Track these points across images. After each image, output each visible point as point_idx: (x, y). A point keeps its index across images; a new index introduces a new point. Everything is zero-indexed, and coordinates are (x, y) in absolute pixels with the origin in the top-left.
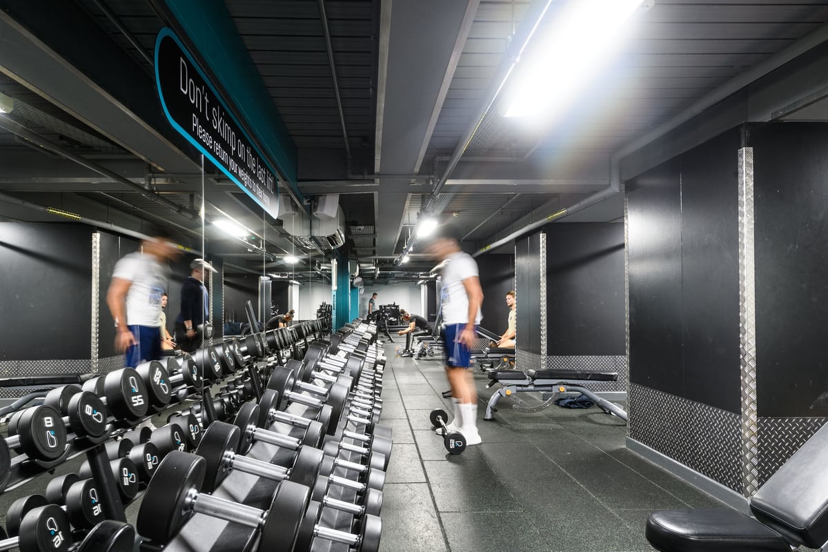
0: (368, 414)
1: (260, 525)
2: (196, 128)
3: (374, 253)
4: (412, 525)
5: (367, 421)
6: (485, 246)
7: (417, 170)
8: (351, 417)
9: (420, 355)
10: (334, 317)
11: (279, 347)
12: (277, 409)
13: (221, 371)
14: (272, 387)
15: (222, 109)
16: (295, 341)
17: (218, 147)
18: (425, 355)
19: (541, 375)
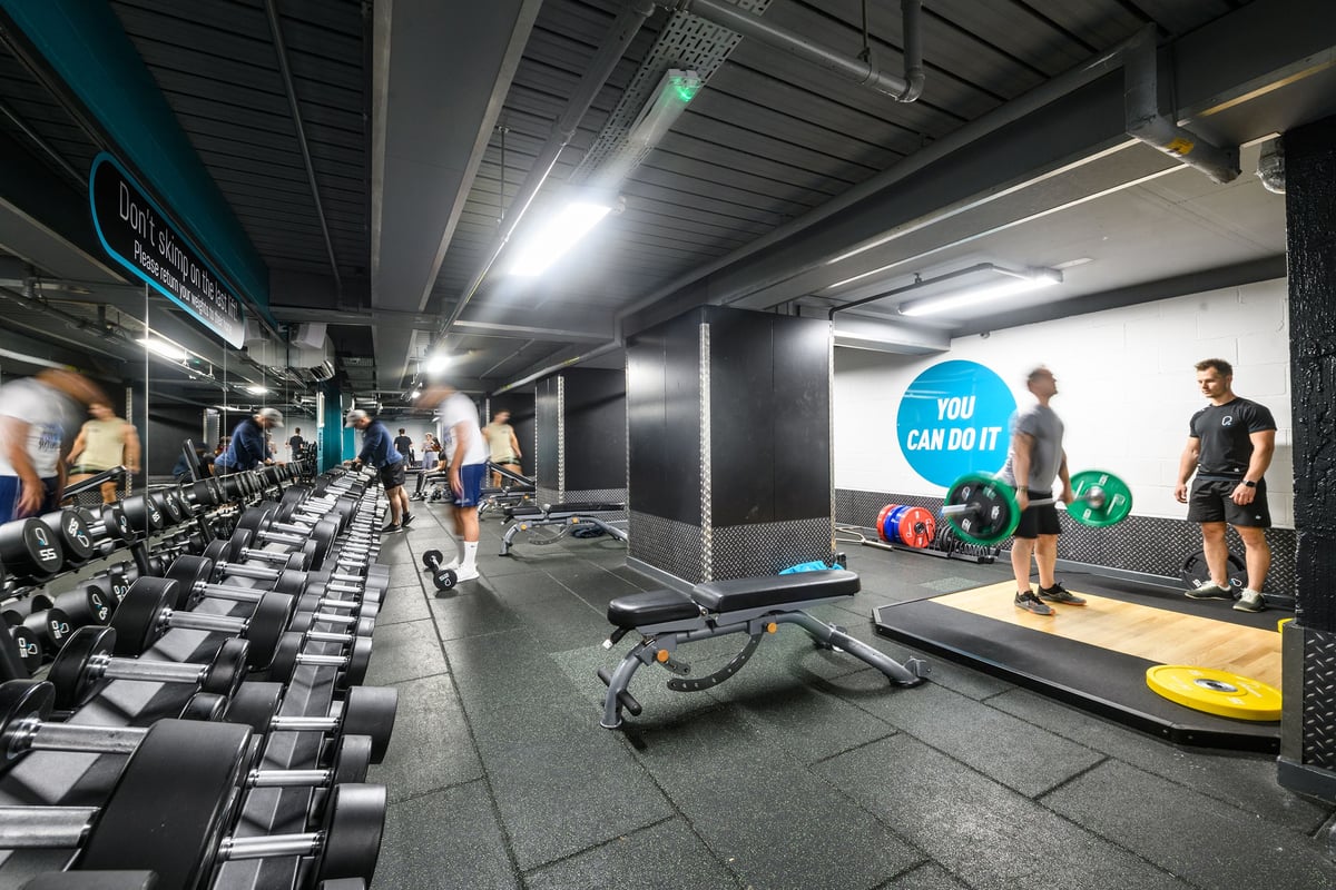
0: (363, 557)
1: (243, 630)
2: (138, 255)
3: (375, 387)
4: (412, 656)
5: (362, 564)
6: (506, 385)
7: (422, 307)
8: (341, 562)
9: (434, 498)
10: (320, 458)
11: (242, 493)
12: (250, 548)
13: (161, 521)
14: (244, 526)
15: (171, 232)
16: (264, 486)
17: (165, 273)
18: (439, 498)
19: (555, 509)
